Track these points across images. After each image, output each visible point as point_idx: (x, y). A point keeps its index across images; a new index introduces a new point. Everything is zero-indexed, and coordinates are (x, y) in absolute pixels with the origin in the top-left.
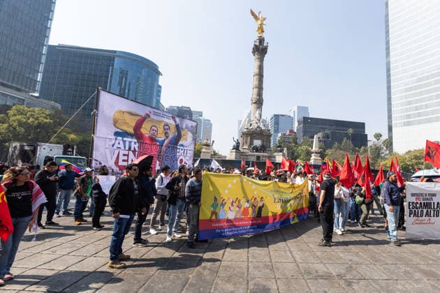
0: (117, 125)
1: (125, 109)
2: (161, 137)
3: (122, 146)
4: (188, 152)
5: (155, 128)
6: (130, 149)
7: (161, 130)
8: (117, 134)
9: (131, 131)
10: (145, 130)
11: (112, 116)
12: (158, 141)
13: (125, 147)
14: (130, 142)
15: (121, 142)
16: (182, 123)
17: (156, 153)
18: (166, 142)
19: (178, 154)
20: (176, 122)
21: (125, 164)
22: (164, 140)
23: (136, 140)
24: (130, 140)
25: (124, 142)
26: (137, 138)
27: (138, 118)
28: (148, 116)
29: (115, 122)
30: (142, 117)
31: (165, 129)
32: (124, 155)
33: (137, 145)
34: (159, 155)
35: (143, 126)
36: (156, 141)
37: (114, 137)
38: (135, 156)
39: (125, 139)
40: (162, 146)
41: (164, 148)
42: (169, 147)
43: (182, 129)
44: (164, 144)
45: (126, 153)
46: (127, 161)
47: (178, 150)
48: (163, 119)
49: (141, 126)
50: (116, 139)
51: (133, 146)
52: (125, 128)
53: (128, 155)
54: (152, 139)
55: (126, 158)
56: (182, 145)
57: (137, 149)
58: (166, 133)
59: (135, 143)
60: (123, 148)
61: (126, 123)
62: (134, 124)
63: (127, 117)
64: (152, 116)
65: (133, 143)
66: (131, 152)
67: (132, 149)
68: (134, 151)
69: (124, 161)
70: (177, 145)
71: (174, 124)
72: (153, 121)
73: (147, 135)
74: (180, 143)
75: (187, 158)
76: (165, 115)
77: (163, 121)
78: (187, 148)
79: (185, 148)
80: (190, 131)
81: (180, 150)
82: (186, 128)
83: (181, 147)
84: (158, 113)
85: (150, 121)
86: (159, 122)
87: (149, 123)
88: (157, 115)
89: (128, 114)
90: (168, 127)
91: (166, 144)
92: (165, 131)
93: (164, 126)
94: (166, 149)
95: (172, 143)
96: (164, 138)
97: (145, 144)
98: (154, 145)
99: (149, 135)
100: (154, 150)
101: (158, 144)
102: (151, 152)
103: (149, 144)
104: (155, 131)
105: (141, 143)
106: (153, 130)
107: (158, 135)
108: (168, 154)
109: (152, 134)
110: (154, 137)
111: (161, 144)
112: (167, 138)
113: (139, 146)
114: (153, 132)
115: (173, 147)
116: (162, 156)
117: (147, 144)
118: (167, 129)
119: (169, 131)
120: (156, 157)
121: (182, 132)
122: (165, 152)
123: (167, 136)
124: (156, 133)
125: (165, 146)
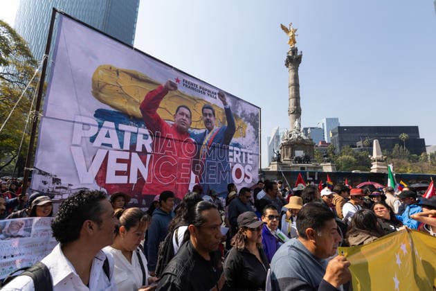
0: (102, 95)
2: (197, 129)
3: (114, 140)
4: (249, 156)
5: (186, 111)
6: (133, 148)
7: (197, 115)
8: (101, 115)
9: (137, 111)
10: (166, 112)
11: (91, 76)
12: (193, 136)
13: (121, 144)
14: (134, 134)
15: (113, 133)
17: (189, 158)
18: (208, 137)
19: (231, 160)
20: (225, 104)
21: (123, 180)
22: (205, 134)
23: (146, 131)
24: (134, 129)
25: (121, 133)
26: (148, 127)
27: (150, 88)
28: (173, 86)
29: (98, 90)
30: (161, 88)
31: (205, 115)
32: (119, 161)
33: (150, 140)
34: (195, 163)
35: (161, 105)
36: (189, 134)
37: (94, 121)
38: (144, 163)
39: (122, 127)
40: (201, 144)
41: (204, 149)
42: (214, 147)
44: (205, 142)
45: (126, 156)
46: (127, 173)
47: (231, 154)
48: (201, 96)
50: (100, 126)
51: (140, 142)
52: (121, 104)
53: (128, 162)
54: (182, 132)
55: (124, 167)
56: (237, 145)
57: (149, 149)
58: (207, 122)
59: (145, 137)
60: (116, 145)
61: (123, 95)
63: (126, 83)
64: (181, 88)
65: (140, 137)
66: (135, 155)
67: (139, 149)
68: (143, 154)
69: (118, 173)
70: (228, 144)
71: (222, 106)
72: (181, 96)
73: (170, 123)
74: (234, 140)
75: (248, 167)
76: (206, 90)
77: (202, 100)
78: (245, 151)
79: (242, 150)
80: (249, 121)
81: (235, 152)
82: (242, 116)
83: (236, 149)
84: (192, 84)
85: (177, 96)
86: (194, 99)
87: (175, 99)
88: (189, 87)
89: (129, 77)
90: (210, 111)
91: (208, 142)
92: (205, 118)
93: (203, 108)
94: (208, 150)
95: (218, 140)
96: (204, 131)
97: (167, 139)
98: (186, 142)
99: (173, 123)
100: (186, 153)
101: (194, 140)
102: (179, 155)
103: (175, 140)
104: (187, 116)
105: (158, 136)
106: (183, 114)
107: (191, 123)
108: (213, 161)
109: (179, 121)
110: (185, 127)
111: (199, 141)
112: (210, 130)
113: (153, 143)
114: (181, 117)
115: (221, 148)
116: (201, 163)
117: (171, 139)
118: (210, 115)
119: (212, 118)
120: (190, 166)
121: (235, 121)
122: (207, 157)
123: (210, 126)
124: (187, 119)
125: (206, 144)
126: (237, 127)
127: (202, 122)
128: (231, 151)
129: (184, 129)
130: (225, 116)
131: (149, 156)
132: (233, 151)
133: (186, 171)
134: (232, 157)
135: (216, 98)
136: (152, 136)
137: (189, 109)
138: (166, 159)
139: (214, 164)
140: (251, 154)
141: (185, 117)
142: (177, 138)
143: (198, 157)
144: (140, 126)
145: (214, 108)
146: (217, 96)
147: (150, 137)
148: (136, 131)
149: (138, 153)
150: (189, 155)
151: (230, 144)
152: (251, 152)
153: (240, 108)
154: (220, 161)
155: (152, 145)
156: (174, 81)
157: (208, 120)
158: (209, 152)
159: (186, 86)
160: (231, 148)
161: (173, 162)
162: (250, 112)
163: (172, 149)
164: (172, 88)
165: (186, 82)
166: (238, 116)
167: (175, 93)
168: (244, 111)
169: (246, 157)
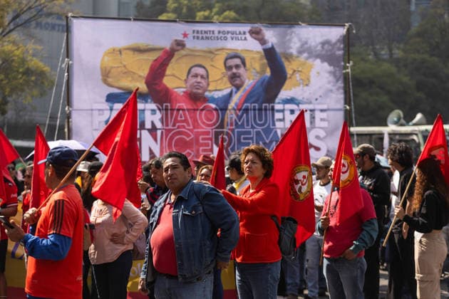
0: (110, 80)
1: (122, 43)
2: (218, 88)
4: (318, 115)
5: (200, 71)
6: (142, 125)
7: (217, 71)
8: (112, 98)
9: (142, 87)
10: (175, 80)
11: (99, 65)
12: (213, 100)
14: (142, 112)
16: (284, 42)
17: (209, 129)
18: (236, 99)
19: (278, 125)
20: (263, 42)
22: (230, 95)
23: (153, 106)
24: (141, 106)
26: (155, 101)
27: (154, 56)
28: (180, 44)
29: (106, 75)
30: (166, 51)
31: (229, 68)
33: (159, 115)
34: (217, 134)
35: (168, 72)
36: (206, 100)
37: (106, 106)
38: (156, 140)
40: (224, 109)
41: (231, 115)
42: (247, 110)
43: (289, 57)
44: (232, 105)
47: (278, 116)
48: (220, 44)
49: (165, 70)
50: (111, 109)
51: (148, 119)
52: (127, 84)
54: (196, 98)
57: (159, 125)
58: (234, 77)
59: (153, 112)
61: (127, 73)
62: (145, 72)
63: (131, 60)
64: (190, 44)
65: (147, 113)
66: (145, 132)
67: (148, 125)
68: (153, 130)
71: (258, 48)
72: (193, 53)
73: (180, 91)
74: (284, 94)
75: (316, 132)
76: (228, 32)
77: (222, 49)
78: (311, 107)
79: (303, 107)
80: (317, 56)
81: (287, 113)
82: (300, 52)
83: (289, 107)
84: (206, 32)
85: (186, 55)
86: (211, 52)
87: (184, 60)
88: (202, 38)
89: (131, 53)
90: (237, 61)
91: (236, 104)
92: (229, 73)
93: (226, 59)
94: (237, 116)
95: (254, 99)
96: (228, 91)
97: (178, 110)
98: (202, 110)
99: (185, 90)
100: (204, 123)
101: (213, 106)
102: (194, 127)
103: (188, 110)
104: (202, 77)
105: (166, 110)
106: (196, 76)
107: (208, 85)
108: (247, 128)
109: (192, 86)
110: (200, 91)
111: (222, 106)
112: (238, 87)
113: (162, 118)
114: (194, 80)
115: (260, 110)
116: (228, 134)
117: (183, 110)
118: (237, 66)
119: (242, 71)
120: (211, 139)
121: (286, 64)
122: (237, 124)
123: (238, 82)
124: (203, 81)
125: (234, 109)
126: (289, 72)
127: (226, 79)
128: (278, 111)
129: (199, 94)
130: (265, 61)
131: (159, 133)
132: (283, 111)
133: (207, 145)
134: (283, 120)
135: (245, 39)
136: (159, 109)
137: (204, 68)
138: (179, 133)
139: (249, 133)
140: (322, 111)
141: (199, 79)
142: (190, 107)
143: (222, 126)
144: (146, 102)
145: (243, 55)
146: (248, 35)
147: (158, 112)
148: (143, 108)
149: (148, 130)
150: (209, 126)
151: (277, 101)
152: (325, 107)
153: (295, 39)
154: (259, 129)
155: (162, 120)
156: (180, 38)
157: (234, 74)
158: (240, 118)
159: (198, 38)
160: (278, 107)
161: (188, 135)
162: (319, 40)
163: (186, 121)
164: (179, 47)
165: (198, 32)
166: (291, 55)
167: (183, 52)
168: (306, 43)
169: (313, 118)
